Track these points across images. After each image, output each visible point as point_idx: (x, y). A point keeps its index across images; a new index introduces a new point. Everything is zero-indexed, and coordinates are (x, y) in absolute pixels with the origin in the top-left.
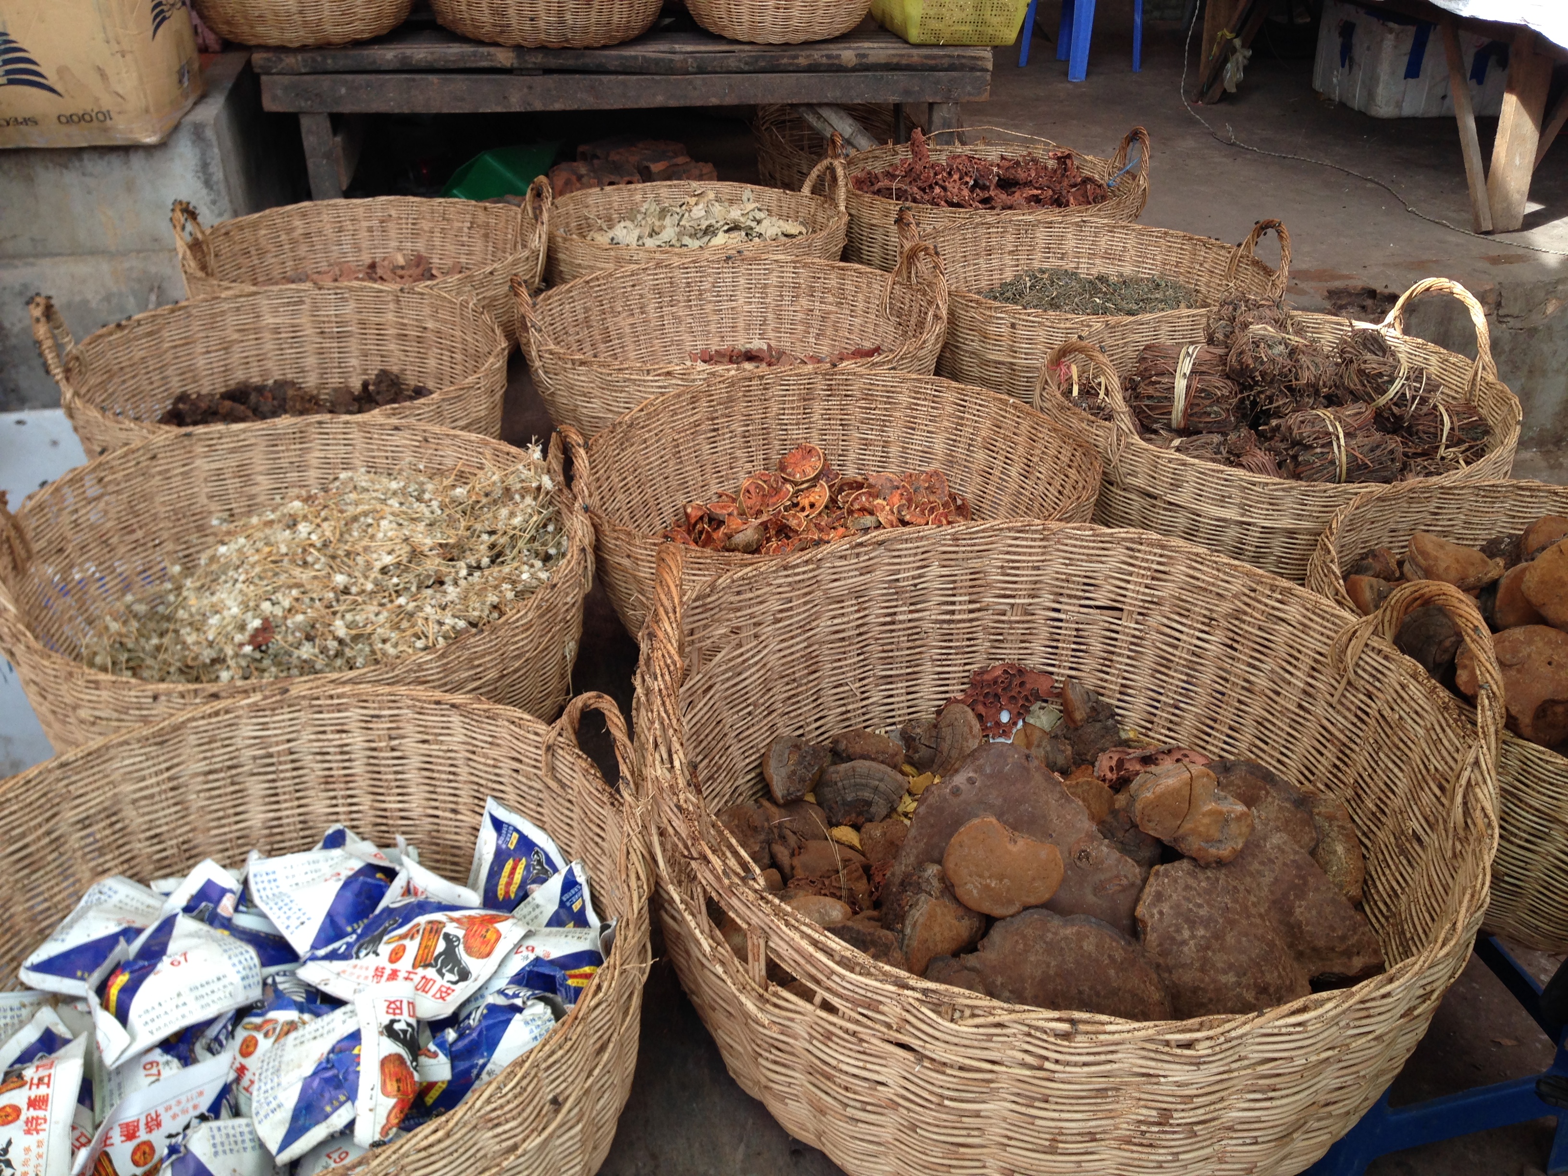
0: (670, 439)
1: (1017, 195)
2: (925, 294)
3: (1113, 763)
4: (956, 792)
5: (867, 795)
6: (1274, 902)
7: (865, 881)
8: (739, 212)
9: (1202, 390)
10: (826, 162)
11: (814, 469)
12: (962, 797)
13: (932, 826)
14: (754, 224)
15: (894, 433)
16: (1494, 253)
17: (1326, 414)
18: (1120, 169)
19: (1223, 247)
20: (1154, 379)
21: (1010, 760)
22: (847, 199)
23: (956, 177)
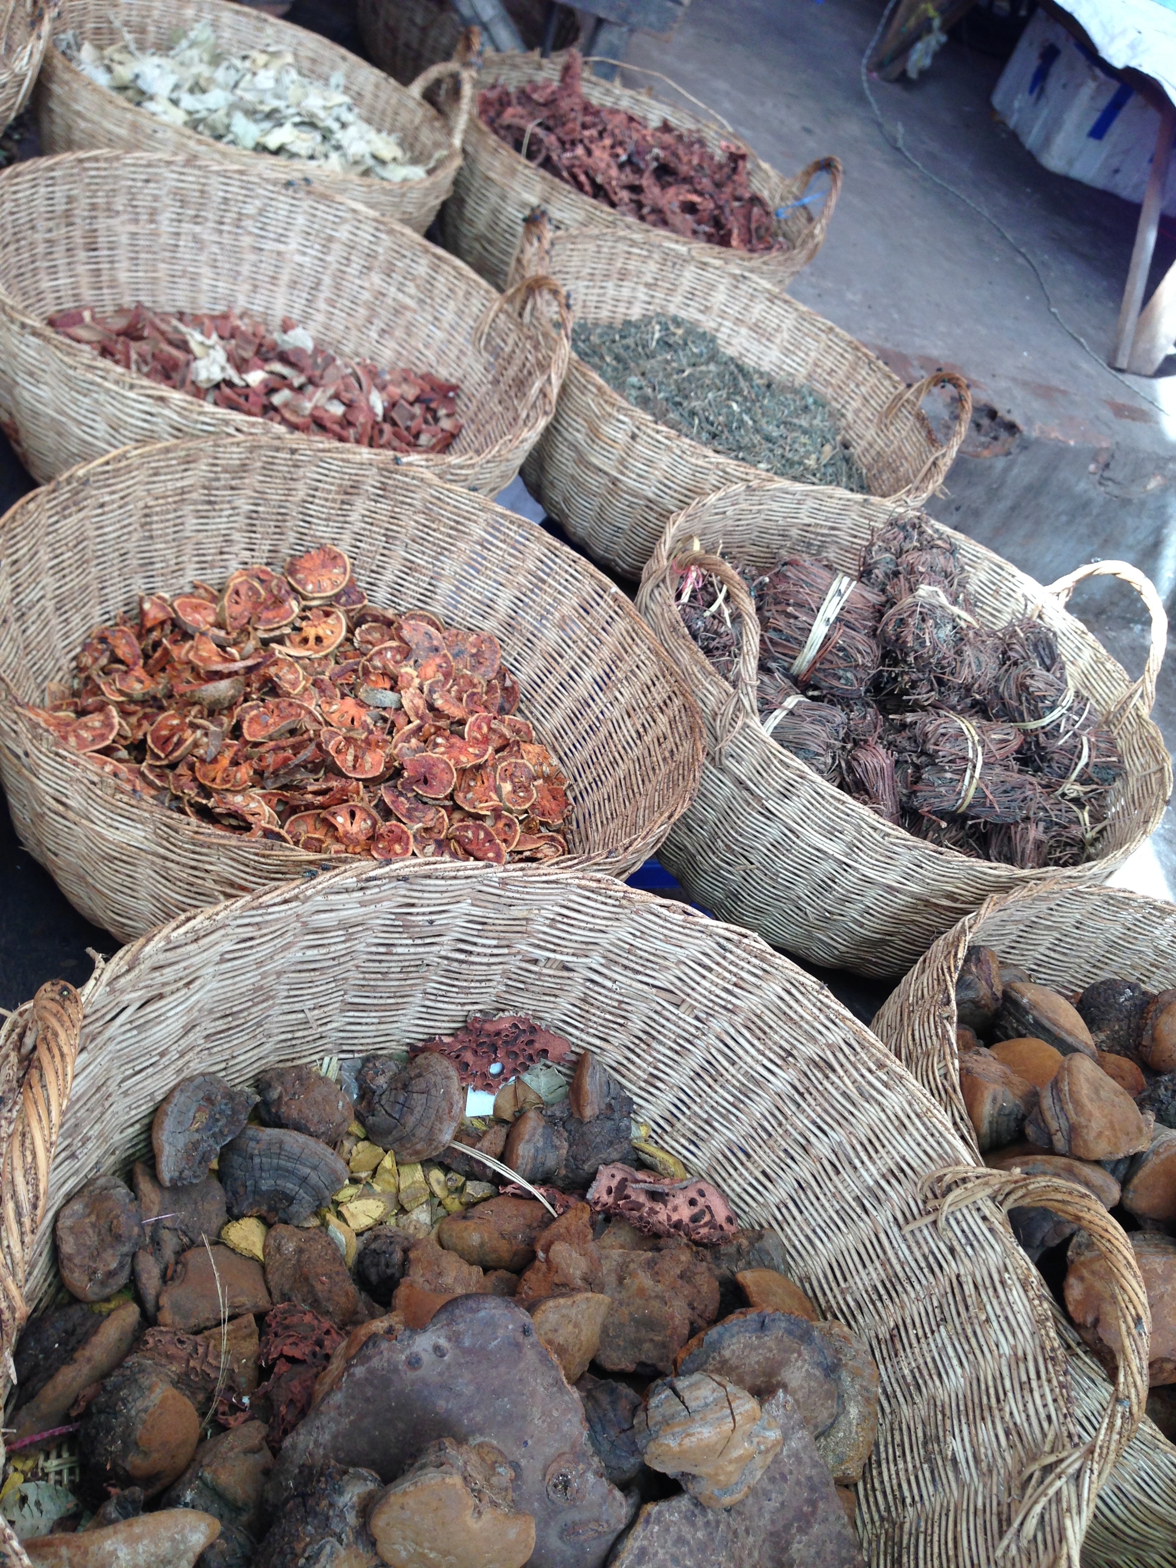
0: (141, 504)
1: (671, 191)
2: (536, 347)
3: (614, 1183)
4: (414, 1362)
5: (290, 1186)
6: (772, 1534)
7: (255, 1340)
8: (320, 102)
9: (841, 649)
10: (453, 66)
11: (334, 584)
12: (419, 1373)
13: (367, 1400)
14: (335, 126)
15: (450, 566)
16: (1120, 400)
17: (969, 726)
18: (796, 198)
19: (890, 378)
20: (790, 609)
21: (501, 1332)
22: (466, 132)
23: (608, 142)
